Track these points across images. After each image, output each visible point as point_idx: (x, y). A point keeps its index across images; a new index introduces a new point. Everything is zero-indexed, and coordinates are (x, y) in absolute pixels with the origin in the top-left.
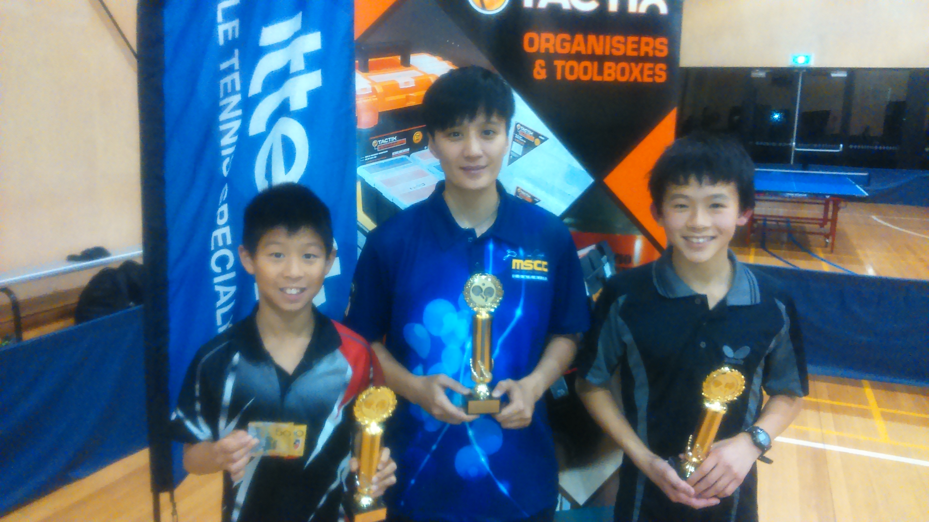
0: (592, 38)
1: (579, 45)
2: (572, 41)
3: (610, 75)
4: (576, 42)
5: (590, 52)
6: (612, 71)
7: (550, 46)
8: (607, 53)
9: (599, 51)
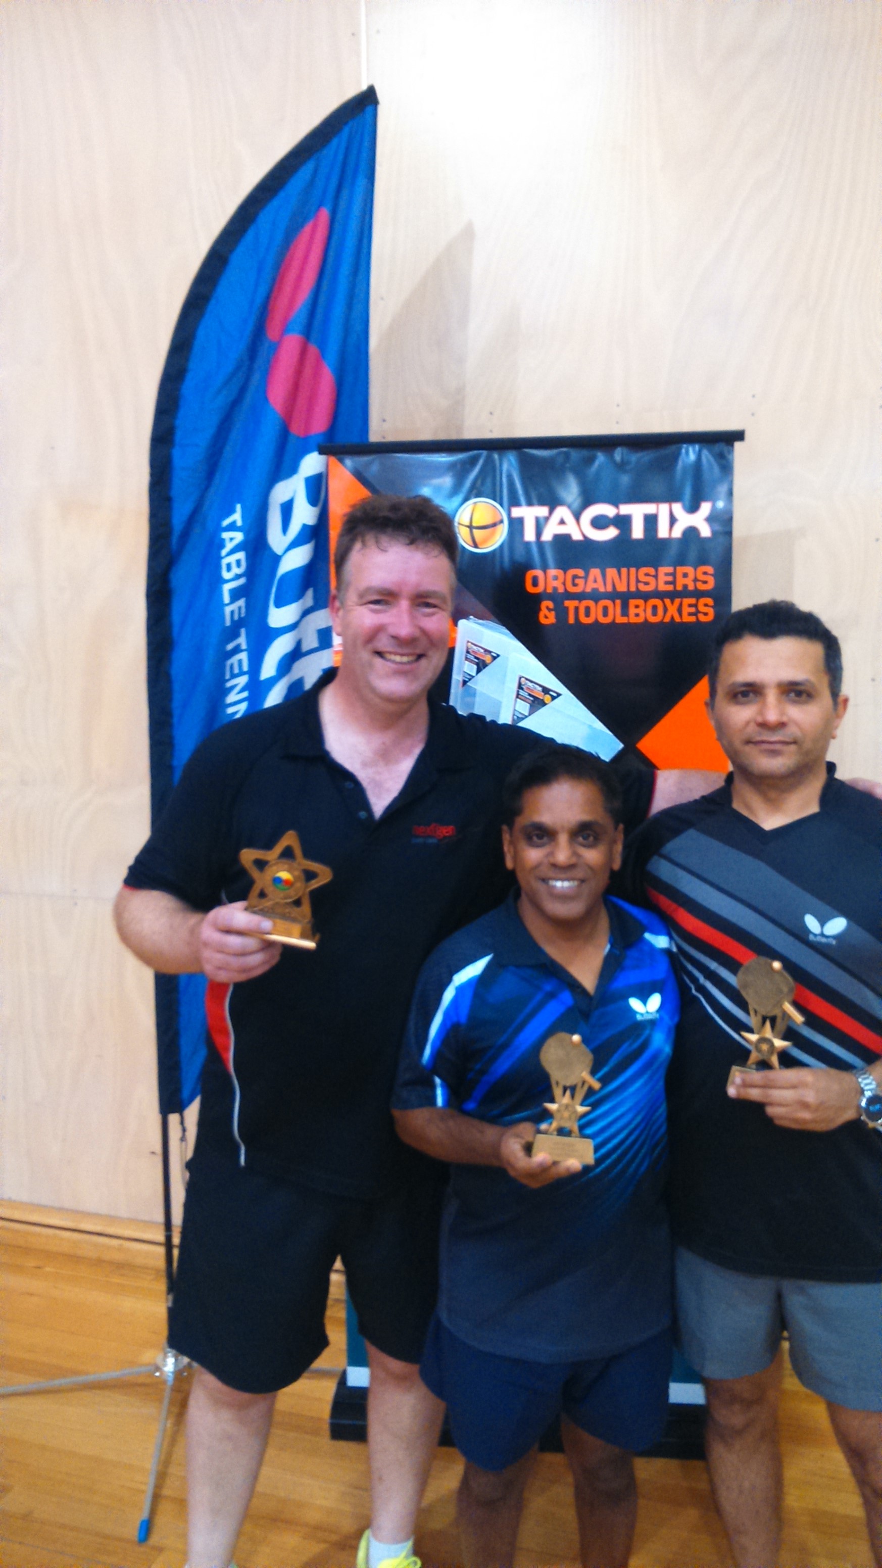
0: (611, 572)
1: (595, 581)
2: (586, 578)
3: (637, 615)
4: (591, 578)
5: (609, 588)
6: (640, 611)
7: (558, 584)
8: (633, 589)
9: (622, 588)
